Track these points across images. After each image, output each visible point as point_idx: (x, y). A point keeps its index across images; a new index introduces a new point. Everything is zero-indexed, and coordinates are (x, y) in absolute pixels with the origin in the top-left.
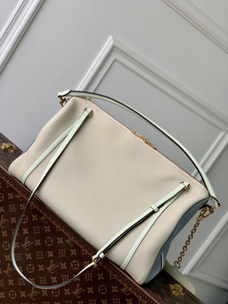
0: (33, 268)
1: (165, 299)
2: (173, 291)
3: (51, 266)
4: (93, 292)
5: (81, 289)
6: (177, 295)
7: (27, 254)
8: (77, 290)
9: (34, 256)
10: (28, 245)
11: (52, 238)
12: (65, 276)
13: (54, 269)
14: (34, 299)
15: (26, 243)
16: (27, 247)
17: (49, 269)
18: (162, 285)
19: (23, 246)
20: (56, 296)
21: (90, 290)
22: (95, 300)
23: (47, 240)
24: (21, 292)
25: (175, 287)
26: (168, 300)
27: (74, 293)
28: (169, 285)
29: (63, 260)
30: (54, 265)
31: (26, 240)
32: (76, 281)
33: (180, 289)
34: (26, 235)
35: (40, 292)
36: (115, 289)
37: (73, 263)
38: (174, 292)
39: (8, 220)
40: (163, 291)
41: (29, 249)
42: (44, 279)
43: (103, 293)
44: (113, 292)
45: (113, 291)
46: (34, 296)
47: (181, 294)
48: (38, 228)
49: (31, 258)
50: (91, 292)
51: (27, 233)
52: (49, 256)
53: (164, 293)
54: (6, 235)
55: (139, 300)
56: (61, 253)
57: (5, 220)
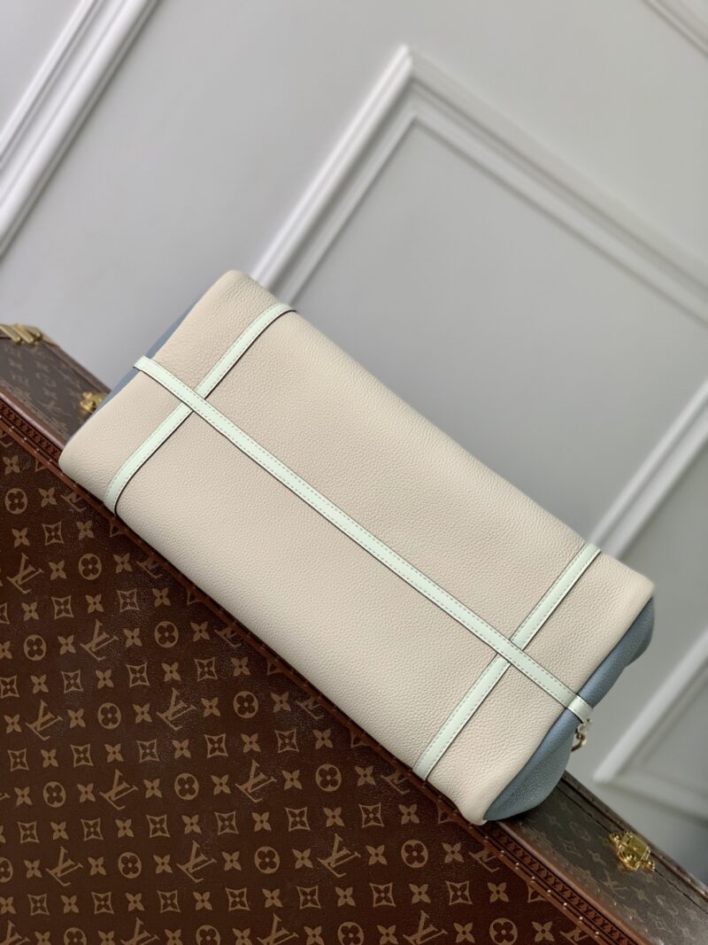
0: (196, 786)
1: (605, 883)
2: (624, 855)
3: (252, 781)
4: (383, 861)
5: (345, 851)
6: (636, 869)
7: (176, 743)
8: (335, 855)
9: (197, 747)
10: (179, 715)
11: (256, 693)
12: (297, 811)
13: (261, 788)
14: (197, 881)
15: (172, 709)
16: (176, 720)
17: (246, 788)
18: (589, 840)
19: (162, 716)
20: (269, 871)
21: (377, 855)
22: (391, 885)
23: (241, 700)
24: (157, 859)
25: (628, 843)
26: (614, 886)
27: (324, 862)
28: (611, 836)
29: (292, 763)
30: (262, 776)
31: (173, 699)
32: (331, 827)
33: (643, 850)
34: (173, 683)
35: (216, 859)
36: (453, 852)
37: (322, 771)
38: (628, 858)
39: (115, 638)
40: (597, 858)
41: (181, 727)
42: (230, 819)
43: (416, 865)
44: (446, 862)
45: (448, 859)
46: (196, 869)
47: (648, 866)
48: (209, 665)
49: (188, 754)
50: (378, 861)
51: (177, 677)
52: (246, 749)
53: (598, 863)
54: (110, 684)
55: (530, 889)
56: (283, 739)
57: (105, 635)
